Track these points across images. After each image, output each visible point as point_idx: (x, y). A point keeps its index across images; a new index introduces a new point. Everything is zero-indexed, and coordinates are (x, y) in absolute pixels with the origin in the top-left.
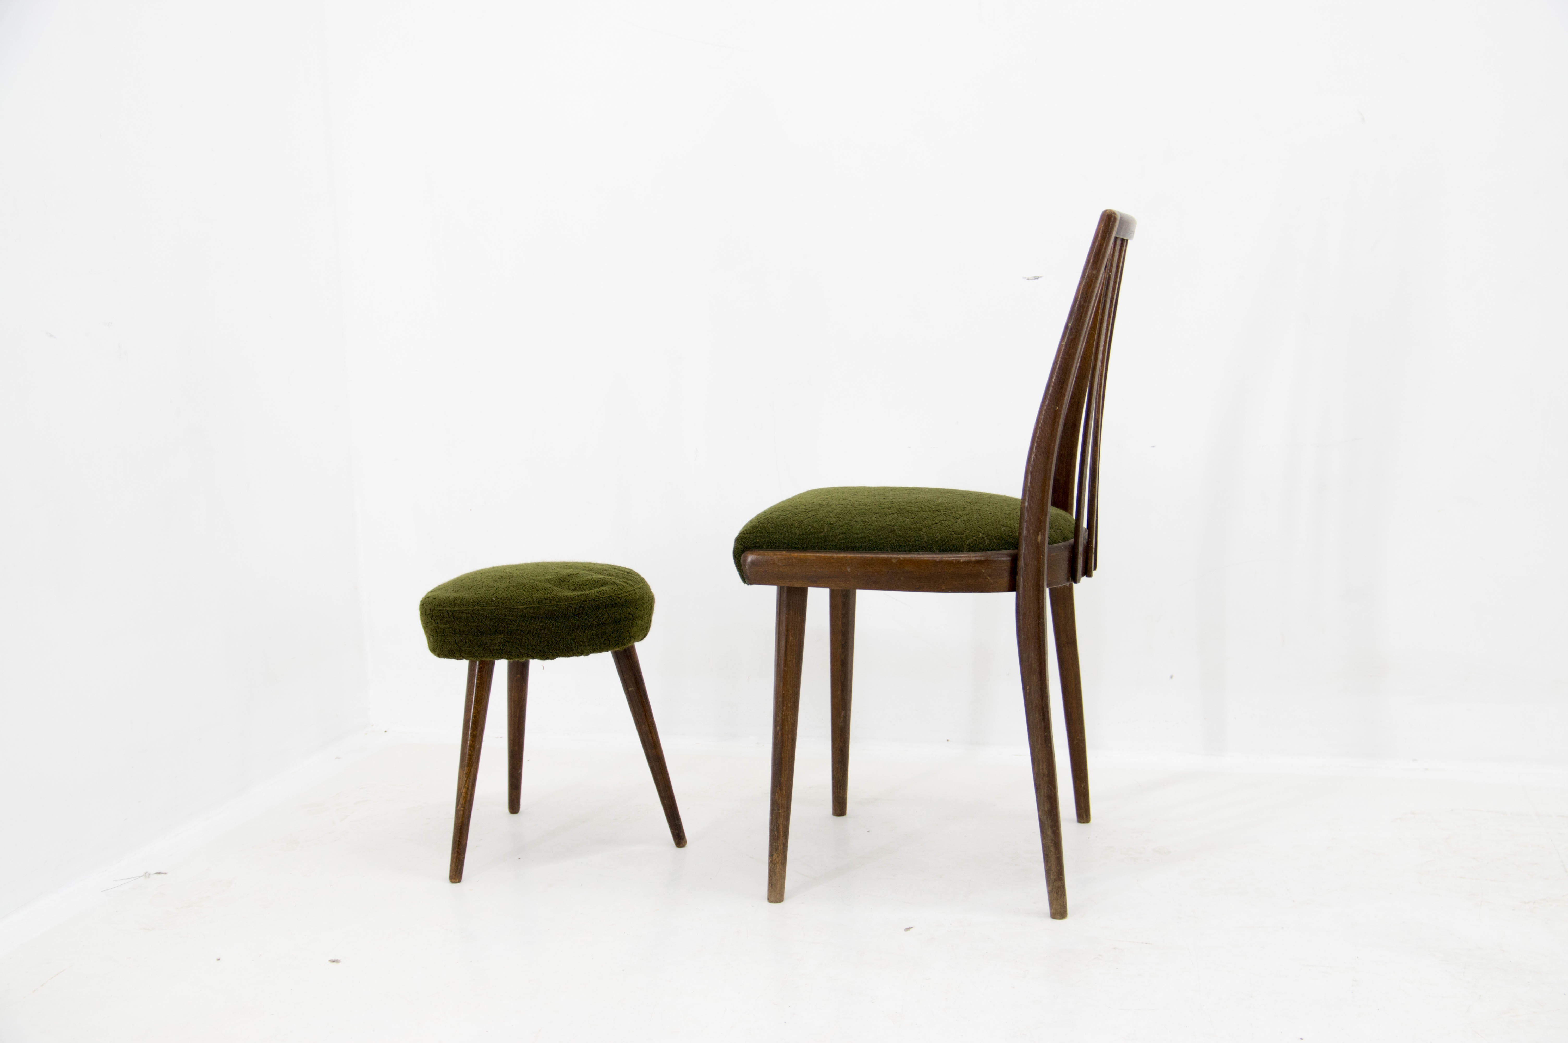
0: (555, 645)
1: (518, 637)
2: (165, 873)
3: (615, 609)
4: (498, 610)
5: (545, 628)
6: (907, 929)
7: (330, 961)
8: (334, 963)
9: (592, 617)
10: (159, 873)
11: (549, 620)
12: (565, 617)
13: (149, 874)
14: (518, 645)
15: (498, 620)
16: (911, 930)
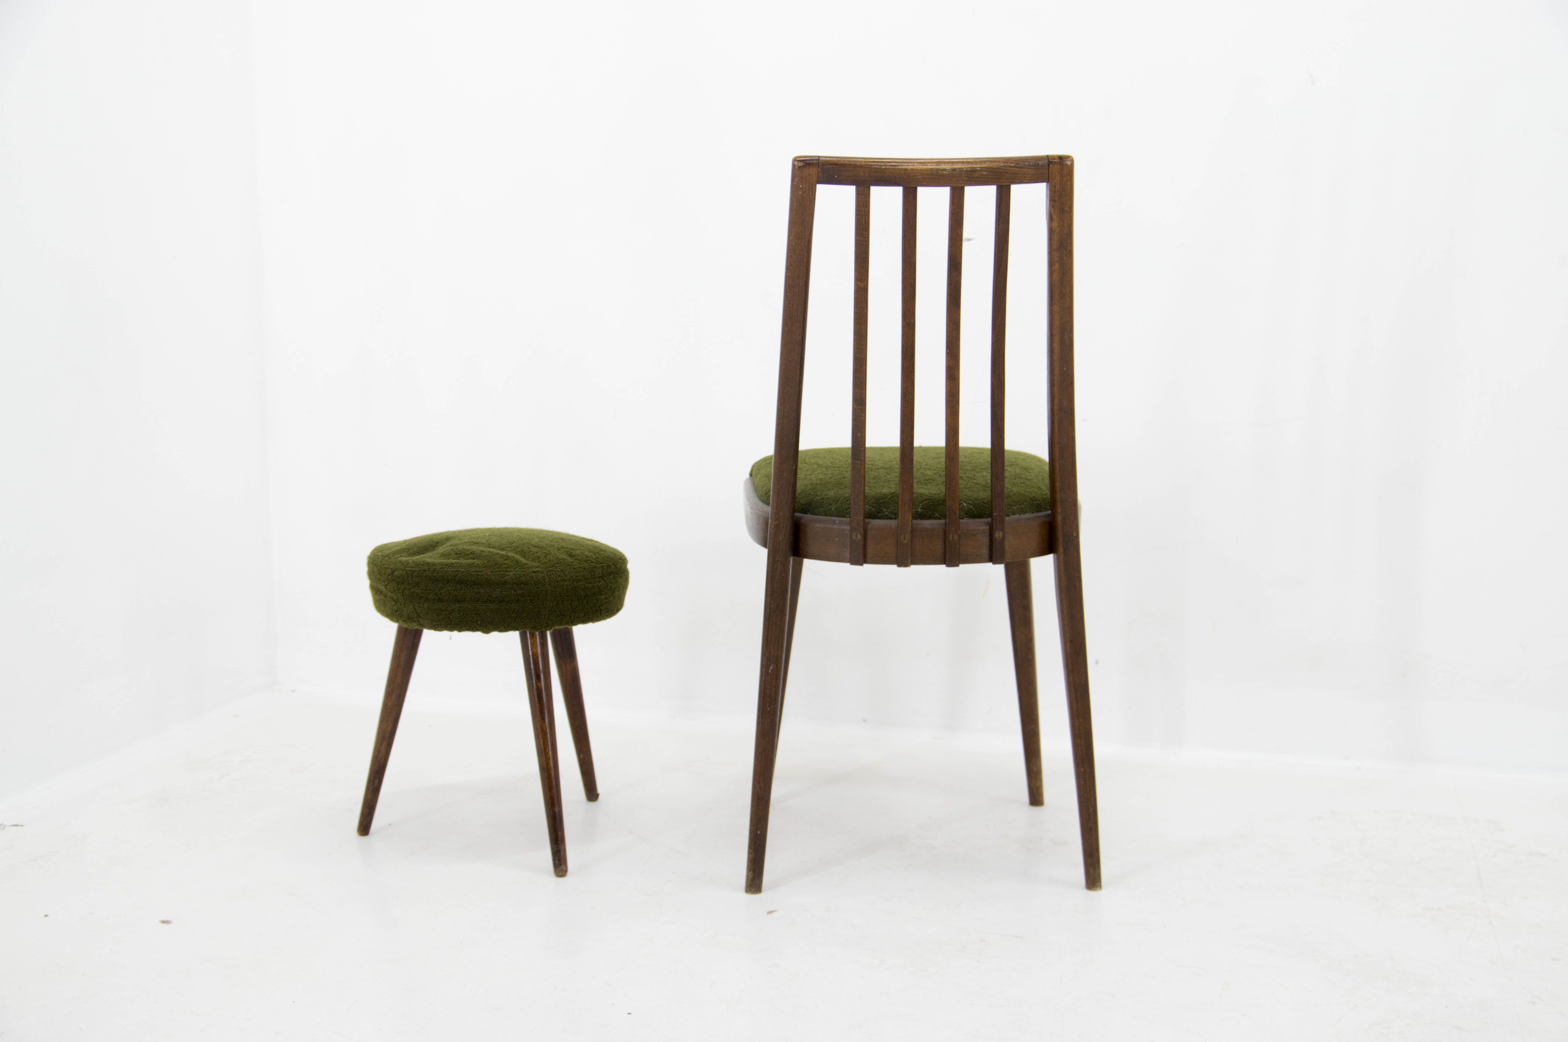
2: (22, 826)
6: (770, 912)
7: (161, 921)
8: (164, 924)
10: (16, 825)
13: (5, 826)
16: (774, 913)
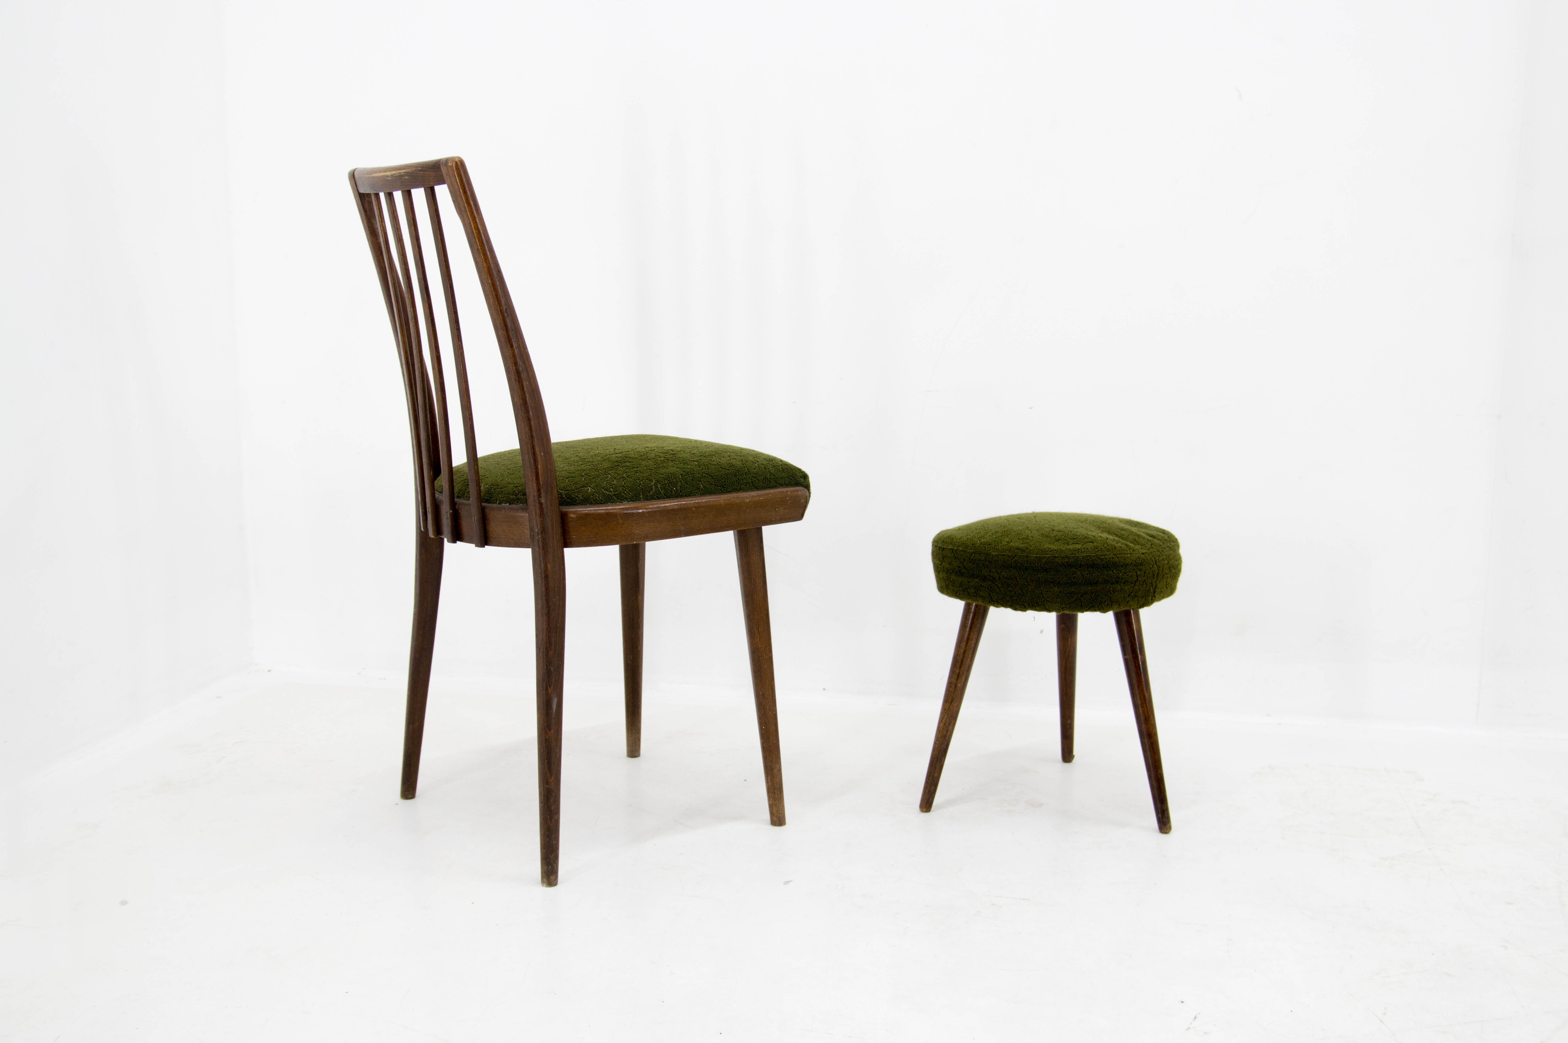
0: (1022, 597)
1: (990, 583)
3: (1092, 569)
4: (975, 553)
5: (1013, 578)
9: (1061, 574)
11: (1017, 571)
12: (1034, 569)
14: (990, 591)
15: (974, 563)
